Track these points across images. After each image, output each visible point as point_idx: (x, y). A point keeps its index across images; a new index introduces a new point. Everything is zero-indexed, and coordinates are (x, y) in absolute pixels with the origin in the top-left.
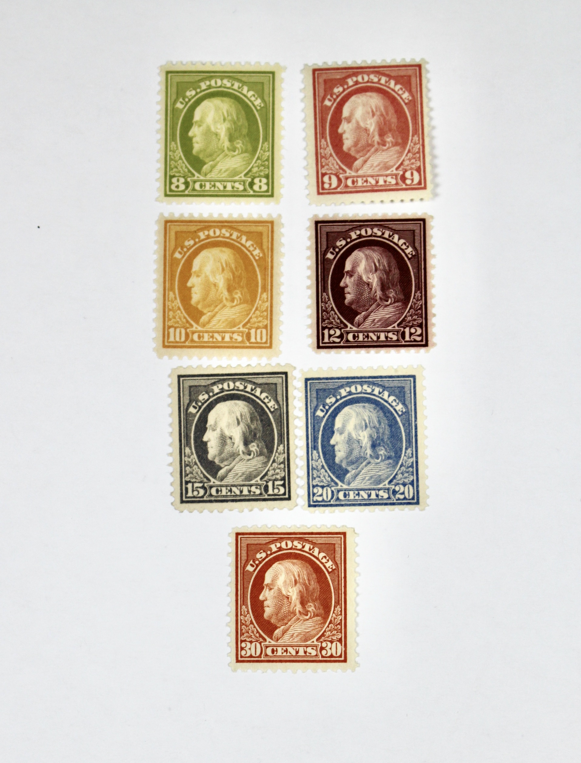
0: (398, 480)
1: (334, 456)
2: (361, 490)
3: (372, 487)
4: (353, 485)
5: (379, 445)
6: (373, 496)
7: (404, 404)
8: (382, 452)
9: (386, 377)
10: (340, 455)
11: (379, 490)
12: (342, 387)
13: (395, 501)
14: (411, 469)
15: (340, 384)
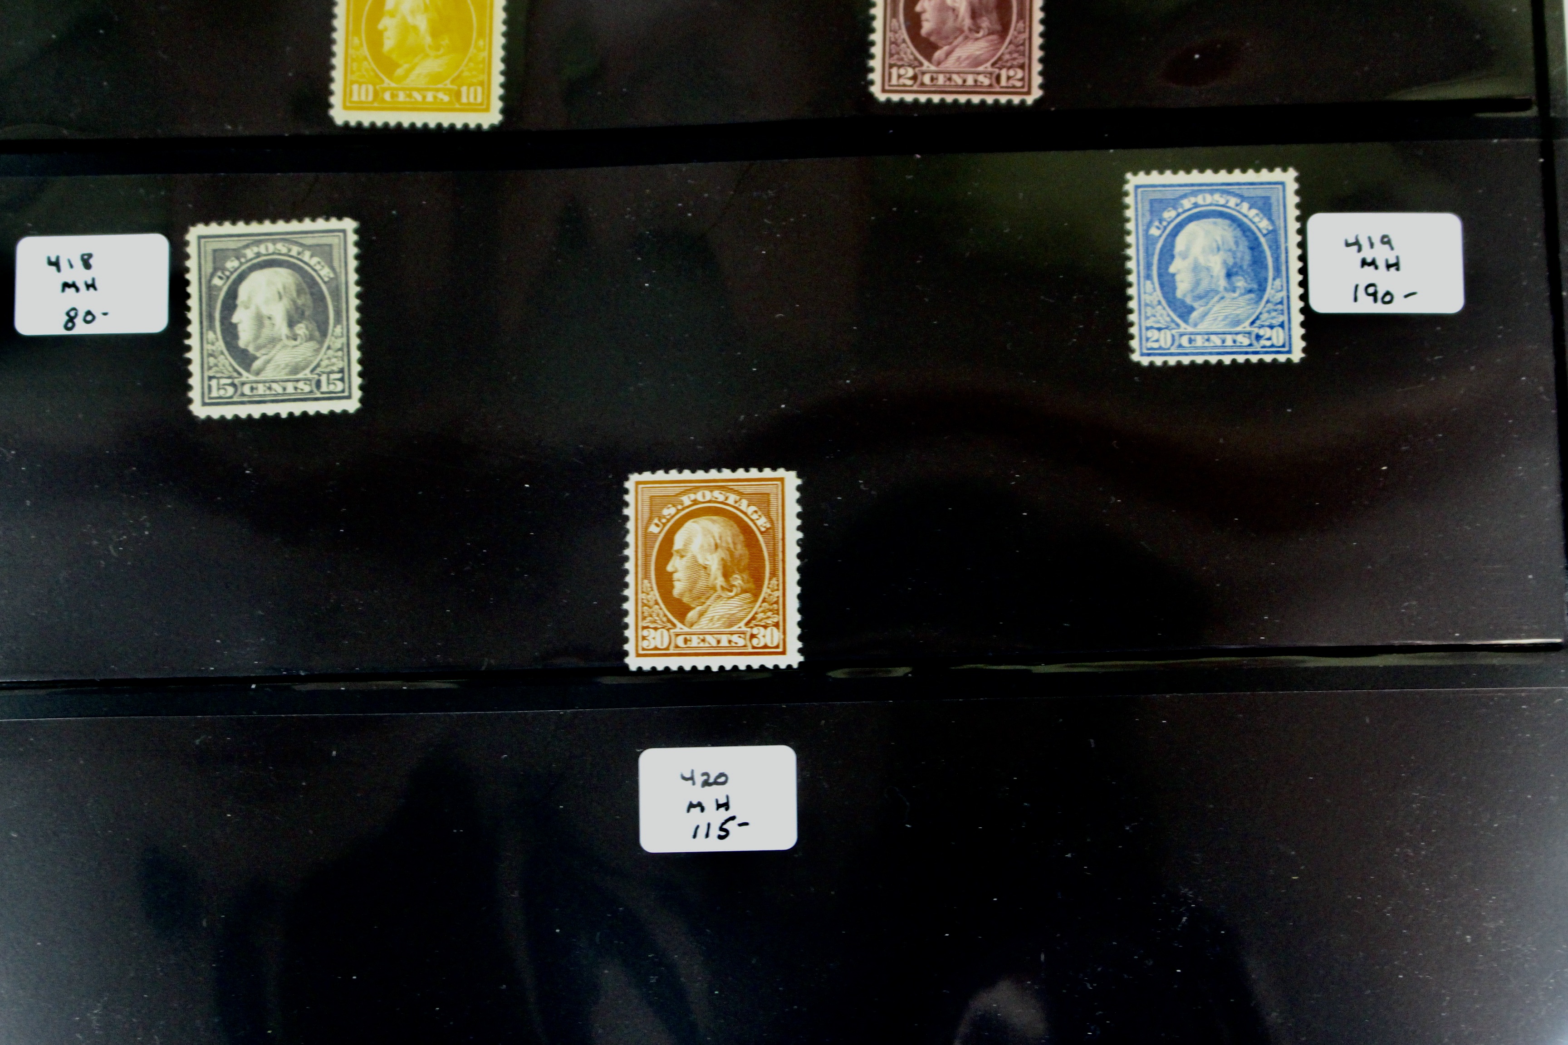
0: (1263, 321)
1: (1174, 289)
2: (1212, 334)
3: (1227, 330)
4: (1201, 328)
5: (1237, 274)
6: (1229, 342)
7: (1270, 219)
8: (1240, 283)
9: (1244, 184)
10: (1183, 287)
11: (1237, 334)
12: (1185, 196)
13: (1259, 349)
14: (1280, 307)
15: (1182, 193)
